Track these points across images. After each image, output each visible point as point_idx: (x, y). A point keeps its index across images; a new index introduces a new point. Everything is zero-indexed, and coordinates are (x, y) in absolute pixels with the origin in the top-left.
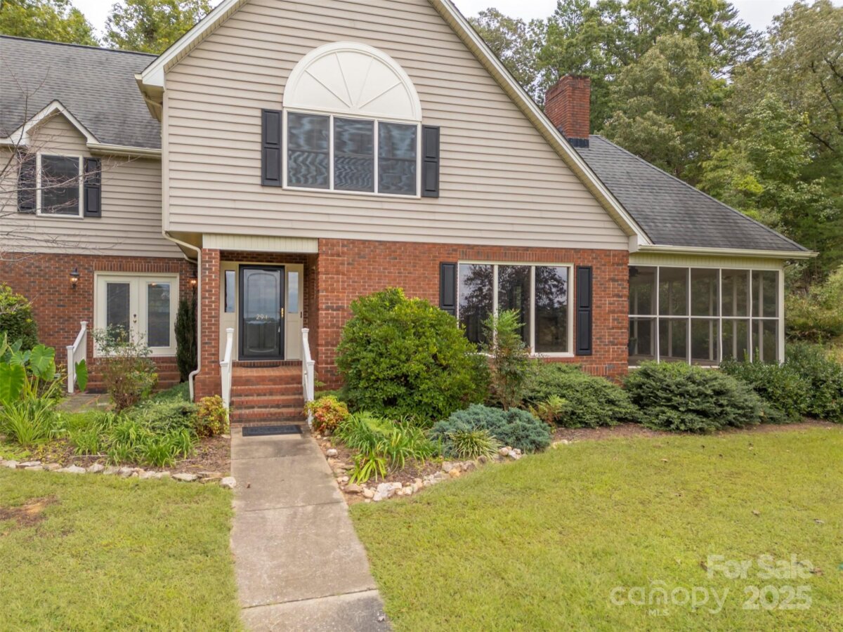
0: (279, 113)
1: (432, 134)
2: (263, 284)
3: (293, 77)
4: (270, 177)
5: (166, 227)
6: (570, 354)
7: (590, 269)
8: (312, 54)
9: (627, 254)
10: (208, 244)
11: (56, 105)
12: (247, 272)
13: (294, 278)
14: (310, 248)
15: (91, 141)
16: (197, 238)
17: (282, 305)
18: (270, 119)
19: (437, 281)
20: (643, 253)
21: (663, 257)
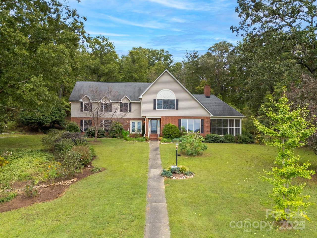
0: (156, 100)
1: (177, 101)
2: (154, 122)
3: (158, 93)
4: (155, 108)
5: (142, 115)
6: (200, 133)
7: (203, 120)
8: (160, 91)
9: (210, 117)
10: (147, 117)
11: (126, 96)
12: (152, 120)
13: (159, 121)
14: (160, 117)
15: (130, 101)
16: (145, 117)
17: (157, 125)
18: (155, 101)
19: (178, 122)
20: (212, 117)
21: (217, 118)
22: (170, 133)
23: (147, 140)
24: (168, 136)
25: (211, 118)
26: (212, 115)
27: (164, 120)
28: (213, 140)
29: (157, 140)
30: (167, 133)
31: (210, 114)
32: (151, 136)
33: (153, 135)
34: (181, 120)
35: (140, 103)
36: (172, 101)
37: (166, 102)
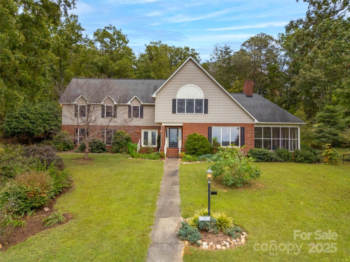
0: (176, 100)
1: (206, 101)
2: (174, 131)
3: (178, 92)
4: (174, 112)
5: (156, 122)
6: (240, 147)
7: (244, 128)
8: (182, 88)
9: (254, 124)
10: (163, 125)
11: (135, 96)
12: (171, 129)
13: (180, 130)
14: (181, 125)
15: (142, 103)
16: (161, 124)
17: (178, 136)
18: (174, 101)
19: (207, 131)
20: (256, 124)
21: (264, 125)
22: (197, 147)
23: (162, 158)
24: (193, 151)
25: (255, 126)
26: (256, 121)
27: (188, 129)
28: (260, 158)
29: (178, 157)
30: (191, 148)
31: (254, 120)
32: (169, 150)
33: (172, 150)
34: (211, 128)
35: (154, 106)
36: (199, 102)
37: (190, 102)
